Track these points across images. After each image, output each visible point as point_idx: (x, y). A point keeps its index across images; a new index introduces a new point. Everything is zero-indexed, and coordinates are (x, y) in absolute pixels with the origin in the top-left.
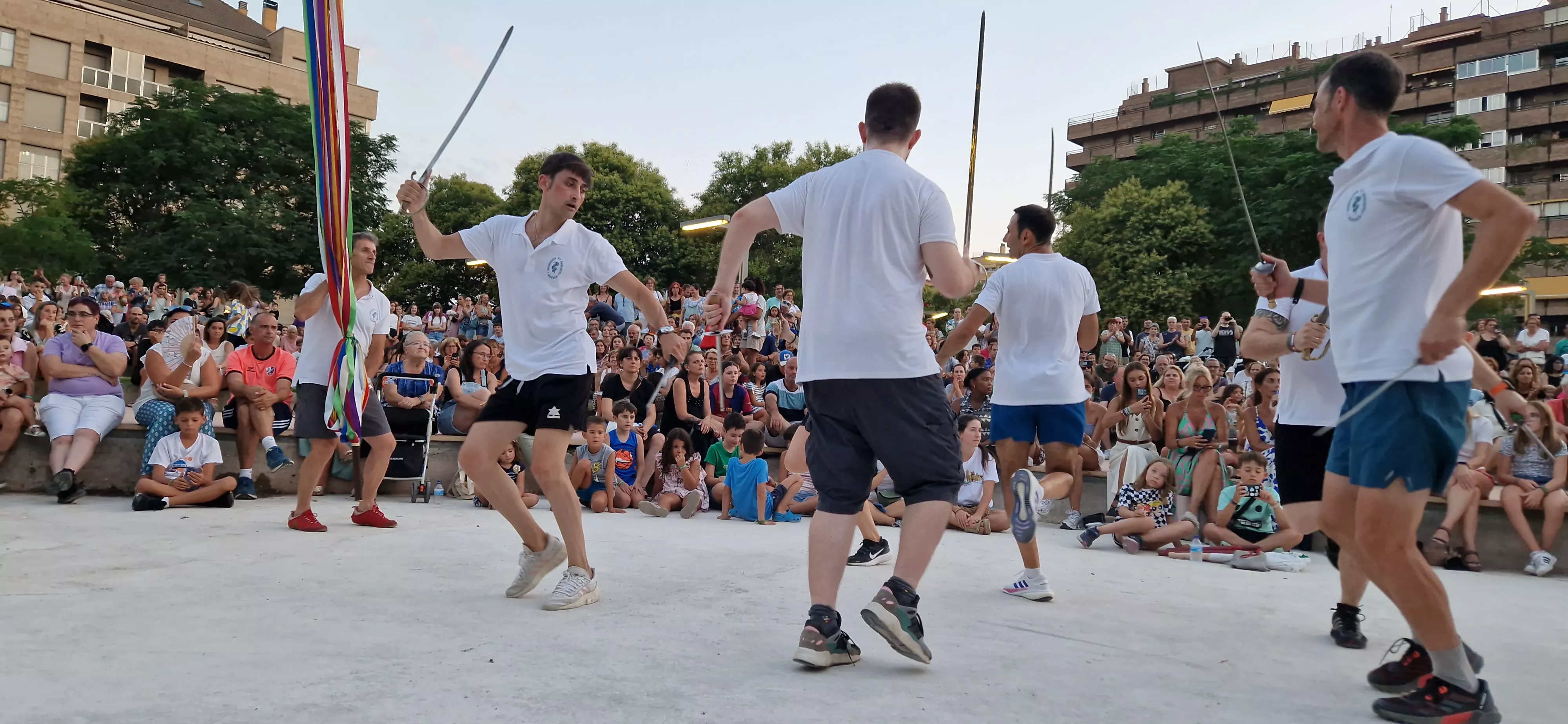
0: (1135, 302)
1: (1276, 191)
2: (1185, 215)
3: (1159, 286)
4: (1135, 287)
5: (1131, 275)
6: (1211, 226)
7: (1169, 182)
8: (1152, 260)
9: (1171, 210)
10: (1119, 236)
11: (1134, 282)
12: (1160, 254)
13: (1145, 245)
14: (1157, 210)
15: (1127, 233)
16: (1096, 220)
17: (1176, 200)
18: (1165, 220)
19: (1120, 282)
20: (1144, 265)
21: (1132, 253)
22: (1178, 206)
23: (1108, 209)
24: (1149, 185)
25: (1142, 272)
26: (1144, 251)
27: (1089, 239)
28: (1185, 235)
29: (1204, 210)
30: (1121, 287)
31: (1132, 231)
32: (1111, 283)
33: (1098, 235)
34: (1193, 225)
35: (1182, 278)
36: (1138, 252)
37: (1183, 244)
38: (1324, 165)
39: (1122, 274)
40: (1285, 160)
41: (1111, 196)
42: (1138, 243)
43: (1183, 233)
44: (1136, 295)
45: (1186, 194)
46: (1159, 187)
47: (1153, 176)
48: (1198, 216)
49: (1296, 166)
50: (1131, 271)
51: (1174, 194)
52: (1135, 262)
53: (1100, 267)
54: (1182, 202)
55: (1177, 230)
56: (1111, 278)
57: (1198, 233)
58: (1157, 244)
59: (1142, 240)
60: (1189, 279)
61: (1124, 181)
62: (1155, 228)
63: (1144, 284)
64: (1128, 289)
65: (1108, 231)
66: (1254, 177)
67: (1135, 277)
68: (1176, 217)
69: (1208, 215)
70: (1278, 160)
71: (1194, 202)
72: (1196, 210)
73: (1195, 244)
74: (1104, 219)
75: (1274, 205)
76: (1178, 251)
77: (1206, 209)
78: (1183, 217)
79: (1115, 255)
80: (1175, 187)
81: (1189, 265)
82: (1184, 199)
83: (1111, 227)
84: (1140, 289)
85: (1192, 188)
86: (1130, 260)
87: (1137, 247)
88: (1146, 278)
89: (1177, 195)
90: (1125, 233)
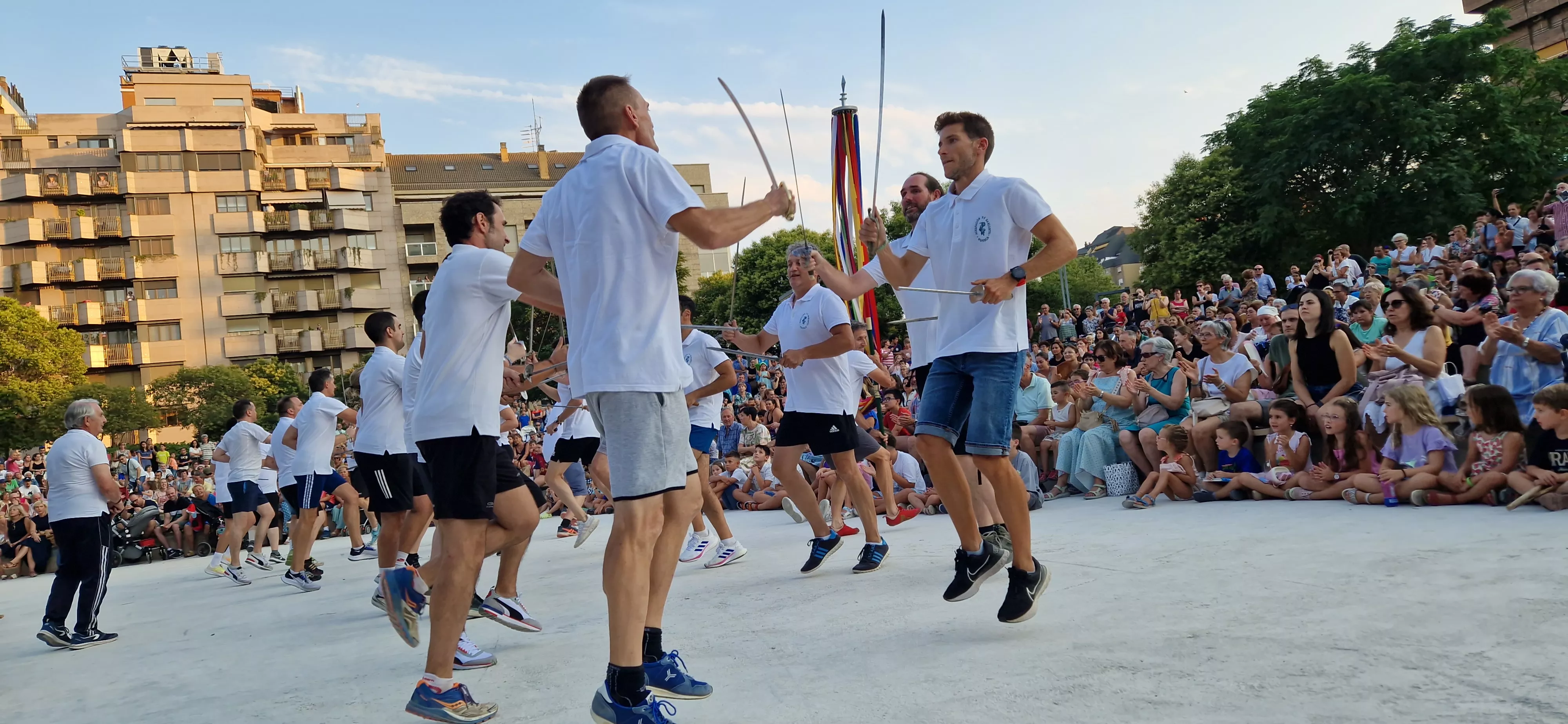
77: (1239, 169)
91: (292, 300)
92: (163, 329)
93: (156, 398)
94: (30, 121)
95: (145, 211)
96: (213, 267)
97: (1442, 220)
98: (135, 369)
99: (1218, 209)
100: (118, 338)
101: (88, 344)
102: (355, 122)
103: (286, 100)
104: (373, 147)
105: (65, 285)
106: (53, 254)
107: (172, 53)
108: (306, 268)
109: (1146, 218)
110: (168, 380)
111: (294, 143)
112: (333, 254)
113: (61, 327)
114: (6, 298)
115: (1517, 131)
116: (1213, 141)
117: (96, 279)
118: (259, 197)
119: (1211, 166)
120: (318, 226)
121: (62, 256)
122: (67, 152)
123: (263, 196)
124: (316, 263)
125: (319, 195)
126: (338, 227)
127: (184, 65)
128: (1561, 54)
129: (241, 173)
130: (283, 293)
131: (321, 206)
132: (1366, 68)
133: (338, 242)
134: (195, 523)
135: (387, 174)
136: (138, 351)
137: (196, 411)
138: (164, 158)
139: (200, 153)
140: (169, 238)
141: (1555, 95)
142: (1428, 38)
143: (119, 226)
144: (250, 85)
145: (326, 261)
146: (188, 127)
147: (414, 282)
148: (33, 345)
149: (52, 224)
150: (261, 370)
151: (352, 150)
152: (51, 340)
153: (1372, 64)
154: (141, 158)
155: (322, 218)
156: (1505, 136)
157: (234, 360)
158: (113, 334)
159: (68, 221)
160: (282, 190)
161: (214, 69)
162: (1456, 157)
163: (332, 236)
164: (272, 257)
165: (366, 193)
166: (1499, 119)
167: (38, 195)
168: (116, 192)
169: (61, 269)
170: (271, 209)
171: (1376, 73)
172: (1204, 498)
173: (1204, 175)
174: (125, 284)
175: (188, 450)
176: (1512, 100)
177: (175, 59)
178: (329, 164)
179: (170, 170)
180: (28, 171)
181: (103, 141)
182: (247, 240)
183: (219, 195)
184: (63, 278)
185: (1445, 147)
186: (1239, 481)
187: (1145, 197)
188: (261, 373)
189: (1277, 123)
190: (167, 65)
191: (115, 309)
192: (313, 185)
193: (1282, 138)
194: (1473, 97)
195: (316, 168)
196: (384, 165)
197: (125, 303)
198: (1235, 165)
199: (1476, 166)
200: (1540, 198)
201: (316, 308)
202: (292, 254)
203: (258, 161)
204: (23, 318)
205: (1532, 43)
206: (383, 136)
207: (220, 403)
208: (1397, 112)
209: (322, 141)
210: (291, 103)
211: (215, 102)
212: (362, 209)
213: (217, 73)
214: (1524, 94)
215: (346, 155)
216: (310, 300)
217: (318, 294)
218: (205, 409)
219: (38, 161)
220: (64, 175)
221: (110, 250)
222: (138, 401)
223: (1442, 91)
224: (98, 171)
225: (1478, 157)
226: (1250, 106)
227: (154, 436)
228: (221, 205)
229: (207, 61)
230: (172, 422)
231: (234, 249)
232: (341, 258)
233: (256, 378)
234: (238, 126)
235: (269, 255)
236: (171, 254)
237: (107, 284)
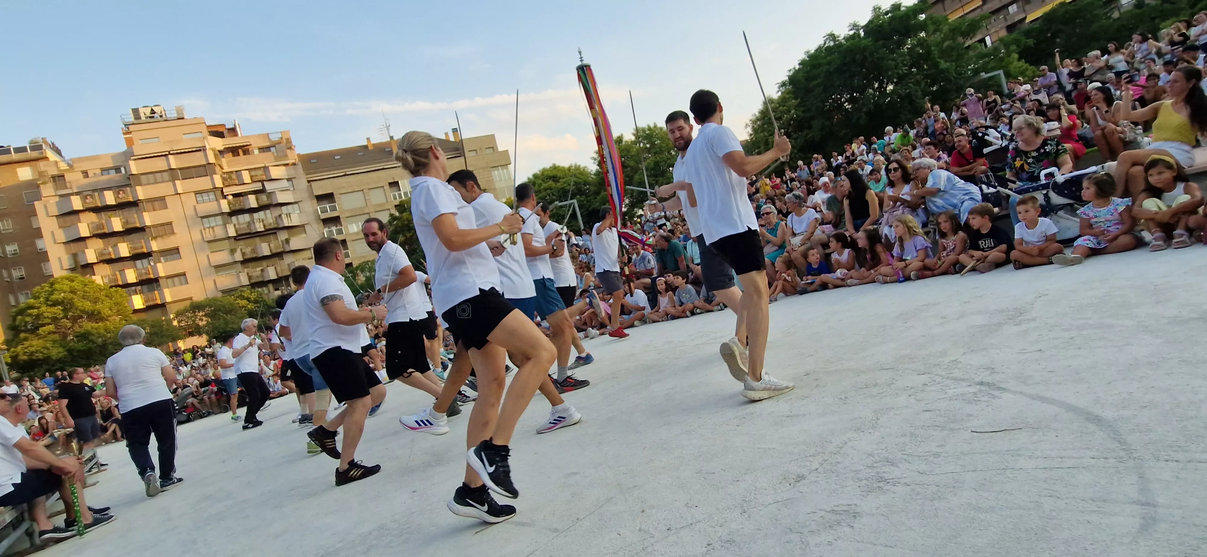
91: (254, 251)
92: (176, 279)
93: (179, 322)
94: (68, 163)
95: (151, 208)
96: (200, 237)
97: (909, 116)
98: (163, 306)
99: (790, 125)
100: (148, 288)
101: (130, 295)
102: (275, 138)
103: (229, 129)
104: (288, 151)
105: (109, 261)
106: (99, 243)
107: (152, 110)
108: (259, 230)
109: (751, 135)
110: (184, 310)
111: (239, 155)
112: (274, 219)
113: (111, 287)
114: (73, 275)
115: (943, 62)
116: (782, 86)
117: (128, 255)
118: (222, 191)
119: (783, 100)
120: (261, 203)
121: (104, 244)
122: (96, 179)
123: (224, 190)
124: (264, 226)
125: (260, 184)
126: (274, 203)
127: (161, 116)
128: (961, 15)
129: (208, 178)
130: (247, 246)
131: (263, 191)
132: (859, 35)
133: (276, 212)
134: (216, 394)
135: (300, 166)
136: (162, 296)
137: (205, 326)
138: (158, 175)
139: (180, 169)
140: (170, 224)
141: (960, 39)
142: (890, 15)
143: (137, 220)
144: (205, 123)
145: (271, 224)
146: (170, 154)
147: (327, 229)
148: (95, 301)
149: (94, 225)
150: (241, 295)
151: (275, 154)
152: (107, 296)
153: (862, 33)
154: (143, 177)
155: (264, 199)
156: (936, 65)
157: (224, 292)
158: (145, 287)
159: (104, 221)
160: (236, 185)
161: (181, 116)
162: (912, 80)
163: (272, 209)
164: (237, 226)
165: (289, 180)
166: (932, 56)
167: (81, 208)
168: (131, 200)
169: (105, 252)
170: (231, 197)
171: (864, 38)
172: (803, 292)
173: (780, 106)
174: (148, 255)
175: (203, 350)
176: (938, 44)
177: (154, 113)
178: (263, 165)
179: (163, 182)
180: (72, 194)
181: (117, 169)
182: (219, 218)
183: (197, 193)
184: (106, 257)
185: (906, 75)
186: (821, 280)
187: (749, 123)
188: (242, 297)
189: (816, 72)
190: (151, 117)
191: (144, 271)
192: (255, 179)
193: (819, 81)
194: (917, 46)
195: (255, 169)
196: (297, 161)
197: (149, 267)
198: (796, 98)
199: (923, 84)
200: (959, 97)
201: (269, 253)
202: (249, 223)
203: (218, 169)
204: (85, 285)
205: (945, 10)
206: (293, 143)
207: (219, 319)
208: (878, 59)
209: (256, 152)
210: (233, 131)
211: (184, 137)
212: (287, 190)
213: (183, 118)
214: (943, 41)
215: (272, 158)
216: (265, 249)
217: (269, 245)
218: (210, 324)
219: (78, 187)
220: (96, 194)
221: (134, 236)
222: (168, 325)
223: (901, 44)
224: (118, 188)
225: (924, 79)
226: (800, 64)
227: (182, 345)
228: (199, 199)
229: (175, 112)
230: (191, 334)
231: (212, 225)
232: (279, 221)
233: (239, 301)
234: (202, 149)
235: (235, 225)
236: (173, 233)
237: (136, 257)
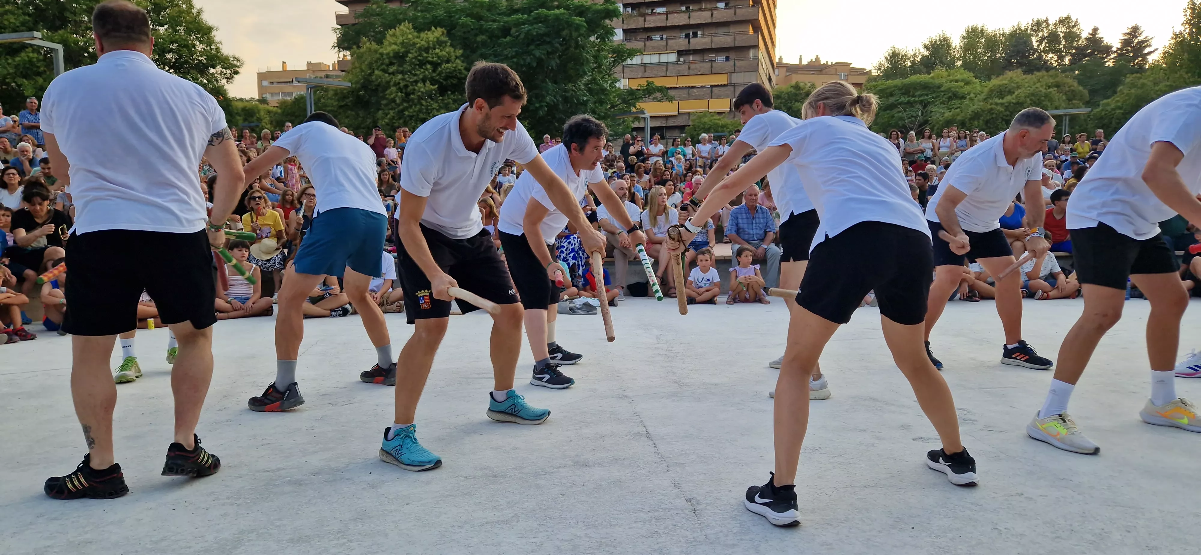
0: (417, 120)
1: (506, 42)
2: (447, 55)
3: (434, 109)
4: (417, 109)
5: (413, 100)
6: (465, 65)
7: (433, 28)
8: (427, 89)
9: (437, 51)
10: (401, 69)
11: (415, 105)
12: (432, 84)
13: (421, 77)
14: (427, 50)
15: (407, 67)
16: (382, 54)
17: (440, 43)
18: (433, 58)
19: (405, 105)
20: (422, 92)
21: (412, 82)
22: (441, 48)
23: (390, 47)
24: (419, 28)
25: (420, 98)
26: (421, 81)
27: (377, 69)
28: (448, 71)
29: (460, 52)
30: (406, 109)
31: (410, 65)
32: (399, 105)
33: (384, 66)
34: (453, 63)
35: (449, 103)
36: (416, 82)
37: (447, 78)
38: (535, 26)
39: (406, 99)
40: (510, 19)
41: (391, 36)
42: (415, 75)
43: (447, 69)
44: (418, 115)
45: (447, 39)
46: (426, 32)
47: (420, 22)
48: (456, 56)
49: (518, 24)
50: (412, 96)
51: (438, 39)
52: (414, 89)
53: (388, 92)
54: (444, 45)
55: (443, 67)
56: (398, 101)
57: (457, 69)
58: (429, 76)
59: (418, 72)
60: (453, 104)
61: (400, 24)
62: (427, 64)
63: (423, 107)
64: (411, 110)
65: (391, 64)
66: (491, 30)
67: (416, 101)
68: (441, 57)
69: (462, 55)
70: (506, 19)
71: (451, 45)
72: (454, 52)
73: (455, 77)
74: (388, 54)
75: (506, 52)
76: (444, 83)
77: (461, 51)
78: (445, 56)
79: (399, 83)
80: (437, 33)
81: (453, 93)
82: (446, 42)
83: (395, 61)
84: (420, 111)
85: (449, 34)
86: (411, 87)
87: (415, 78)
88: (424, 103)
89: (440, 39)
90: (405, 66)
